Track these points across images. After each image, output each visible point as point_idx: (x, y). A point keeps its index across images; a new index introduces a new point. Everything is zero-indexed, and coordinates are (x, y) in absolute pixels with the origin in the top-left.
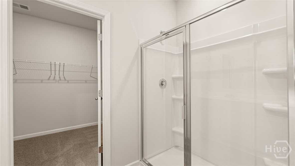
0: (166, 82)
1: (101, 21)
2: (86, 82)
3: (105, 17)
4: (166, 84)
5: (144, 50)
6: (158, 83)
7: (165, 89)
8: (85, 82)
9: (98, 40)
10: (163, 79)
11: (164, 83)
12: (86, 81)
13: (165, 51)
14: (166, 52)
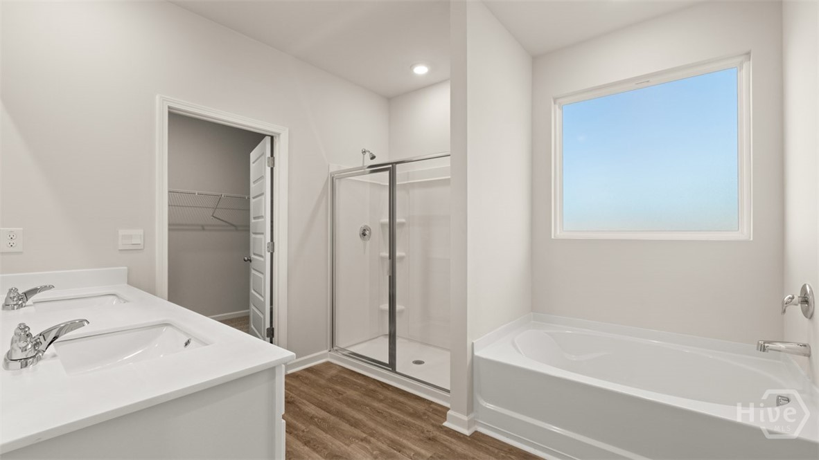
0: (370, 230)
1: (272, 138)
2: (203, 228)
3: (281, 136)
4: (370, 233)
5: (337, 182)
6: (358, 232)
7: (368, 242)
8: (200, 228)
9: (267, 167)
10: (366, 226)
11: (367, 233)
12: (202, 226)
13: (369, 181)
14: (371, 183)
